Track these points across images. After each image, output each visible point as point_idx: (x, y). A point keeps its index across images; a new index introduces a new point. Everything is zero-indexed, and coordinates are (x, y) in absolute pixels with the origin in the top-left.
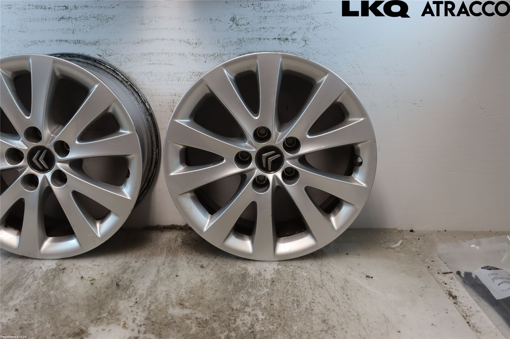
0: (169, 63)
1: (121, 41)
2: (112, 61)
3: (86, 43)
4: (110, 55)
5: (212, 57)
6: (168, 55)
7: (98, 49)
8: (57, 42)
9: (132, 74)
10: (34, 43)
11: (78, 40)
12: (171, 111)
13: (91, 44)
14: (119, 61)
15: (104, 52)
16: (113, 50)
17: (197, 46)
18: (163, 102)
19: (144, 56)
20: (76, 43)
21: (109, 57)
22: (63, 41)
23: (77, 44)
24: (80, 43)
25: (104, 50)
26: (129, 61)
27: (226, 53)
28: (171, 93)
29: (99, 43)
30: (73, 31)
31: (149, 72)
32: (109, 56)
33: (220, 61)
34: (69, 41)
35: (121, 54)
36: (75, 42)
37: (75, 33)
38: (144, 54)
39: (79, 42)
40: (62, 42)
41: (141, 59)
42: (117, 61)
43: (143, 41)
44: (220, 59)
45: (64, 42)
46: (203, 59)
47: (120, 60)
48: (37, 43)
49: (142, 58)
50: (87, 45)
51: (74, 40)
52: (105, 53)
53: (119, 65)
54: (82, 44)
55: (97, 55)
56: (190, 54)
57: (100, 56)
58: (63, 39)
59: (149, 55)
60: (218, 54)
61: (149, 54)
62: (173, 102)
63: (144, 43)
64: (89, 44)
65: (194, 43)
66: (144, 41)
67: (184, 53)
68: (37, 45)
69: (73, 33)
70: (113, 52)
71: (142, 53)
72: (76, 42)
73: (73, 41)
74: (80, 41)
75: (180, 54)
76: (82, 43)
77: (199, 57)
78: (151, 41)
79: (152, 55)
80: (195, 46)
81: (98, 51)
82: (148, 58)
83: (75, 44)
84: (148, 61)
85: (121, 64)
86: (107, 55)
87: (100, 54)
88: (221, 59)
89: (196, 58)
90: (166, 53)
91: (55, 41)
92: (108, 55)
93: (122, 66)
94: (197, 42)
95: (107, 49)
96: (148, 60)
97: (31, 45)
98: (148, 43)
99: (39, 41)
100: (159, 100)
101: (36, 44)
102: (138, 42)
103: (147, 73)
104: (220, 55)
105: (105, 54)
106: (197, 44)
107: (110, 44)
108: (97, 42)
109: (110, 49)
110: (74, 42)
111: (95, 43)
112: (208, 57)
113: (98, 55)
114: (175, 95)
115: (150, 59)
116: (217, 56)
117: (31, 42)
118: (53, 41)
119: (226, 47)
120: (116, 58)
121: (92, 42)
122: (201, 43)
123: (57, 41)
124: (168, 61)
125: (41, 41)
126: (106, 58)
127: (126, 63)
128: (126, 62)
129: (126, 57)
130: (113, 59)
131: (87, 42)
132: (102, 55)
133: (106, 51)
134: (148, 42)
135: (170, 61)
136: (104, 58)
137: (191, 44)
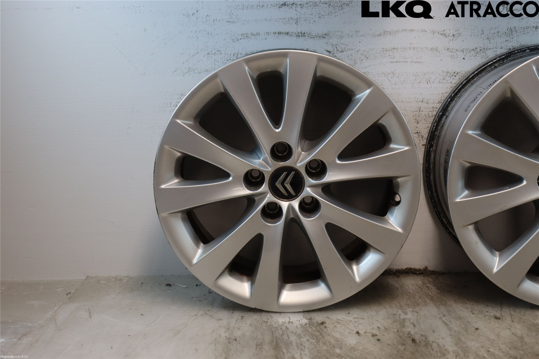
0: (417, 61)
1: (357, 33)
2: (344, 58)
3: (312, 35)
4: (342, 51)
5: (472, 52)
6: (417, 50)
7: (327, 43)
8: (275, 35)
9: (369, 75)
10: (246, 36)
11: (302, 33)
12: (415, 122)
13: (319, 37)
14: (352, 59)
15: (335, 47)
16: (346, 45)
17: (455, 39)
18: (406, 110)
19: (385, 52)
21: (341, 53)
22: (283, 33)
23: (301, 37)
24: (304, 36)
25: (334, 44)
26: (366, 58)
27: (492, 47)
28: (418, 99)
29: (329, 36)
30: (296, 21)
31: (391, 73)
32: (340, 52)
33: (483, 57)
34: (291, 33)
35: (356, 50)
36: (298, 34)
37: (298, 24)
38: (386, 49)
40: (281, 35)
41: (381, 56)
42: (351, 59)
43: (385, 33)
44: (483, 54)
45: (284, 34)
46: (461, 55)
47: (355, 58)
48: (250, 36)
49: (383, 54)
50: (313, 39)
51: (297, 32)
52: (336, 49)
53: (352, 64)
54: (307, 38)
55: (326, 52)
56: (445, 49)
57: (329, 53)
58: (282, 31)
59: (392, 51)
60: (481, 48)
61: (393, 49)
62: (419, 111)
63: (387, 35)
64: (315, 37)
65: (451, 35)
66: (387, 33)
67: (438, 48)
68: (249, 39)
69: (296, 23)
70: (347, 47)
71: (384, 48)
72: (300, 35)
73: (295, 33)
74: (304, 33)
75: (432, 49)
76: (307, 35)
77: (457, 53)
78: (396, 33)
79: (395, 50)
80: (452, 38)
81: (328, 46)
82: (391, 54)
83: (297, 37)
85: (355, 63)
87: (330, 50)
88: (484, 54)
89: (452, 54)
90: (414, 49)
91: (273, 34)
92: (339, 52)
93: (356, 65)
94: (455, 33)
95: (339, 44)
96: (390, 57)
97: (241, 39)
98: (393, 35)
99: (252, 34)
100: (401, 108)
101: (247, 38)
102: (379, 34)
103: (389, 74)
104: (484, 50)
105: (335, 50)
106: (455, 36)
107: (343, 37)
108: (326, 35)
109: (342, 43)
110: (296, 35)
111: (324, 36)
112: (468, 52)
113: (326, 51)
114: (422, 101)
115: (393, 56)
116: (479, 50)
117: (242, 35)
118: (269, 34)
119: (492, 39)
120: (350, 55)
121: (320, 35)
122: (459, 34)
123: (275, 33)
124: (417, 58)
125: (255, 33)
126: (337, 55)
127: (361, 62)
128: (362, 60)
129: (362, 53)
130: (346, 56)
131: (314, 34)
132: (332, 50)
133: (337, 46)
134: (391, 34)
135: (419, 58)
136: (334, 55)
137: (447, 35)
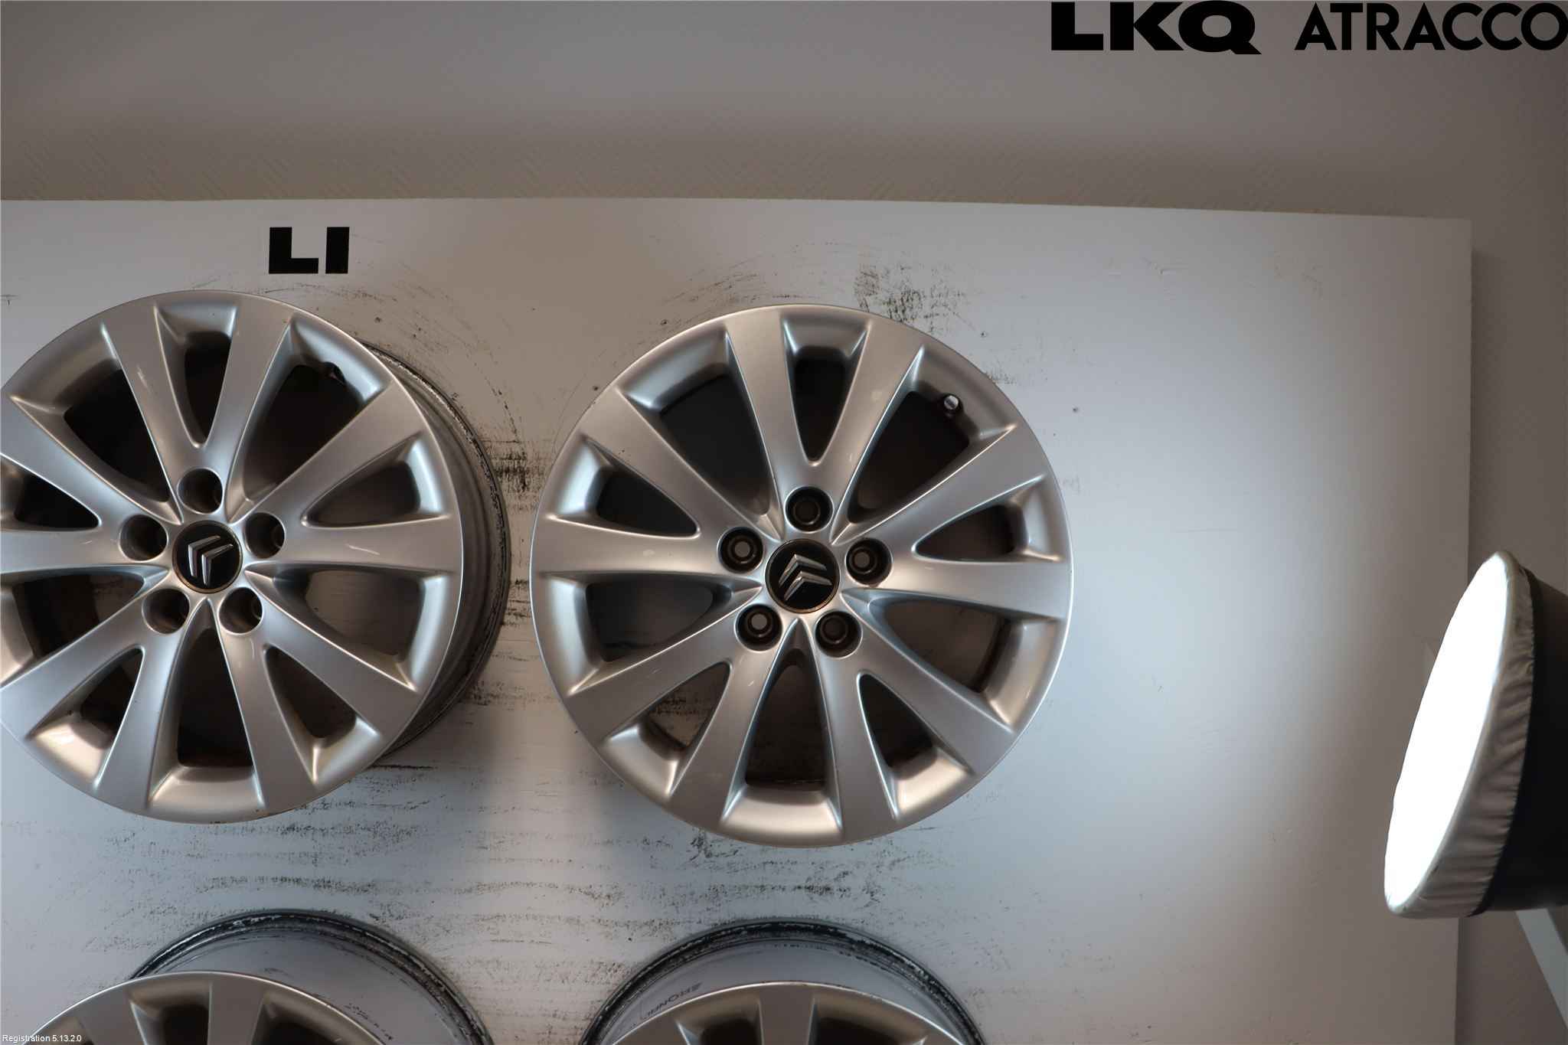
0: (541, 939)
1: (428, 885)
2: (405, 930)
3: (344, 886)
4: (400, 918)
5: (646, 928)
6: (541, 920)
7: (371, 901)
8: (276, 883)
10: (221, 883)
11: (325, 880)
13: (356, 890)
14: (420, 931)
15: (387, 909)
16: (406, 906)
17: (612, 902)
18: (523, 1031)
19: (481, 923)
20: (320, 886)
21: (398, 921)
22: (290, 880)
23: (323, 889)
24: (329, 886)
25: (385, 904)
26: (445, 932)
27: (682, 921)
28: (546, 1009)
29: (374, 888)
30: (314, 859)
31: (493, 960)
32: (397, 919)
33: (667, 937)
34: (304, 880)
35: (427, 916)
36: (317, 882)
37: (318, 864)
38: (482, 917)
39: (326, 884)
40: (287, 883)
41: (474, 928)
42: (417, 932)
43: (480, 887)
44: (665, 932)
45: (292, 882)
46: (625, 933)
47: (425, 929)
48: (229, 884)
49: (476, 926)
50: (345, 892)
51: (315, 879)
52: (387, 912)
53: (419, 942)
54: (334, 890)
55: (370, 917)
56: (593, 921)
57: (374, 920)
58: (289, 875)
59: (495, 919)
60: (662, 922)
61: (495, 917)
62: (549, 1033)
63: (483, 891)
64: (350, 889)
65: (604, 895)
66: (483, 886)
67: (580, 919)
68: (226, 889)
69: (315, 862)
70: (409, 910)
71: (478, 915)
72: (321, 884)
73: (312, 881)
74: (329, 882)
75: (569, 920)
76: (334, 886)
77: (616, 928)
78: (501, 887)
79: (500, 919)
80: (606, 902)
81: (373, 905)
82: (492, 926)
83: (316, 888)
84: (491, 933)
85: (425, 939)
86: (392, 916)
87: (376, 914)
88: (667, 933)
89: (607, 929)
90: (535, 917)
91: (272, 881)
92: (395, 918)
93: (427, 944)
94: (612, 892)
95: (394, 903)
96: (491, 931)
97: (213, 887)
98: (494, 891)
99: (233, 880)
101: (224, 886)
102: (469, 889)
103: (489, 962)
104: (668, 924)
105: (387, 914)
106: (611, 898)
107: (402, 891)
108: (370, 885)
109: (400, 903)
110: (314, 884)
111: (365, 889)
112: (637, 927)
113: (371, 915)
114: (555, 1015)
115: (496, 930)
116: (657, 925)
117: (214, 880)
118: (265, 881)
119: (681, 905)
120: (415, 924)
121: (357, 886)
122: (620, 895)
123: (275, 880)
124: (541, 935)
125: (238, 878)
126: (391, 925)
127: (435, 938)
128: (438, 935)
129: (438, 922)
130: (408, 926)
131: (347, 884)
132: (382, 915)
133: (391, 906)
134: (492, 889)
135: (545, 934)
136: (385, 923)
137: (596, 896)
